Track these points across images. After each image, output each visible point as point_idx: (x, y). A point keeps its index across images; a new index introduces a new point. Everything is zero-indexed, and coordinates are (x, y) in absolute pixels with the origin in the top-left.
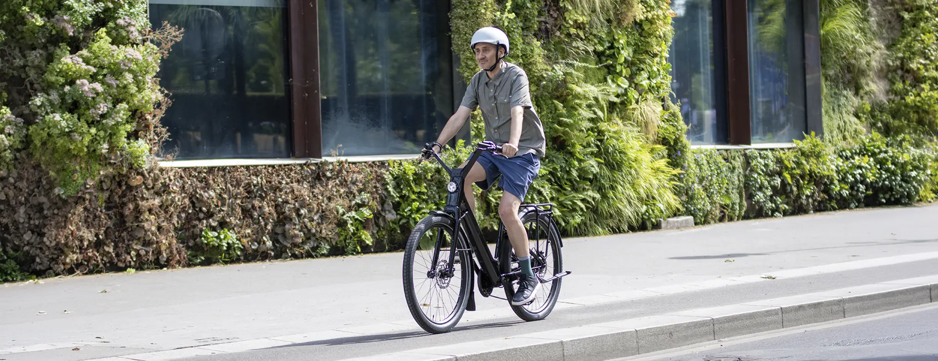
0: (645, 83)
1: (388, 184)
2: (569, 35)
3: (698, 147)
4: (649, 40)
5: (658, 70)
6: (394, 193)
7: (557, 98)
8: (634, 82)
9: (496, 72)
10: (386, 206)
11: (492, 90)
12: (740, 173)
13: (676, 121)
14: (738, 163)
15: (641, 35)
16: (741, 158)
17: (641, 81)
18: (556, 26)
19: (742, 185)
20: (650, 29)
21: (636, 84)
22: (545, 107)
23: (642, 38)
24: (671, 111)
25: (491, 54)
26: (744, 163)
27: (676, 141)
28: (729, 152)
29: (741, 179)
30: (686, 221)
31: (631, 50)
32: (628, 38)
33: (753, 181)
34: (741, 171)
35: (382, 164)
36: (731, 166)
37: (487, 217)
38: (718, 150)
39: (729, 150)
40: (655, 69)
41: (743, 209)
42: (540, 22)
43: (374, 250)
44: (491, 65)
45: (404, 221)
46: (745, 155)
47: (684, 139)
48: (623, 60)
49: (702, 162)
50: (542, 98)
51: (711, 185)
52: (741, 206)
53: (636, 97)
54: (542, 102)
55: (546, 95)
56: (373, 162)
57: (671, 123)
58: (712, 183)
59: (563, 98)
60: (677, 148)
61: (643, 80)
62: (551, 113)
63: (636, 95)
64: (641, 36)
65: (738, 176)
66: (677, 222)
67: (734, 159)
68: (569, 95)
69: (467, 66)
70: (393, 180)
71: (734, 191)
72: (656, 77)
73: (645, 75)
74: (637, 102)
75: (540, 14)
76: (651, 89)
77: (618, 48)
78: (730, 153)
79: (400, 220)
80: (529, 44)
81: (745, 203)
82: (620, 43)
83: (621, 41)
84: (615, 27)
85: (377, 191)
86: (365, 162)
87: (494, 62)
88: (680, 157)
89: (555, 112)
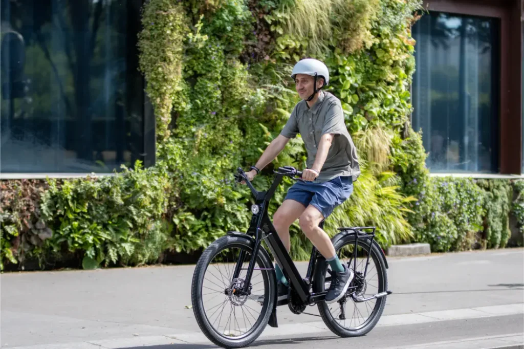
0: (376, 111)
1: (42, 202)
2: (281, 60)
3: (448, 175)
4: (383, 68)
5: (394, 98)
6: (47, 211)
7: (266, 122)
8: (363, 109)
9: (315, 101)
10: (38, 225)
11: (310, 119)
12: (504, 202)
13: (416, 150)
14: (503, 193)
15: (374, 62)
16: (508, 188)
17: (371, 108)
18: (266, 50)
19: (506, 214)
20: (383, 57)
21: (366, 111)
22: (249, 130)
23: (375, 66)
24: (411, 139)
25: (308, 85)
26: (510, 192)
27: (412, 168)
28: (490, 181)
29: (505, 208)
30: (421, 248)
31: (359, 77)
32: (357, 64)
33: (519, 210)
34: (506, 200)
35: (41, 182)
36: (492, 195)
37: (171, 239)
38: (476, 179)
39: (491, 179)
40: (389, 97)
41: (506, 237)
42: (247, 46)
43: (25, 267)
44: (309, 95)
45: (62, 240)
46: (512, 184)
47: (423, 167)
48: (348, 87)
49: (448, 190)
50: (247, 121)
51: (460, 213)
52: (504, 235)
53: (363, 124)
54: (247, 125)
55: (253, 119)
56: (30, 180)
57: (409, 151)
58: (461, 211)
59: (271, 123)
60: (413, 176)
61: (375, 108)
62: (257, 136)
63: (364, 121)
64: (374, 64)
65: (502, 206)
66: (409, 249)
67: (498, 188)
68: (277, 120)
69: (153, 87)
70: (50, 199)
71: (497, 219)
72: (390, 105)
73: (376, 102)
74: (364, 129)
75: (248, 37)
76: (381, 117)
77: (344, 75)
78: (493, 182)
79: (57, 239)
80: (231, 67)
81: (509, 231)
82: (345, 70)
83: (347, 68)
84: (339, 54)
85: (28, 209)
86: (20, 180)
87: (312, 92)
88: (417, 185)
89: (262, 136)
